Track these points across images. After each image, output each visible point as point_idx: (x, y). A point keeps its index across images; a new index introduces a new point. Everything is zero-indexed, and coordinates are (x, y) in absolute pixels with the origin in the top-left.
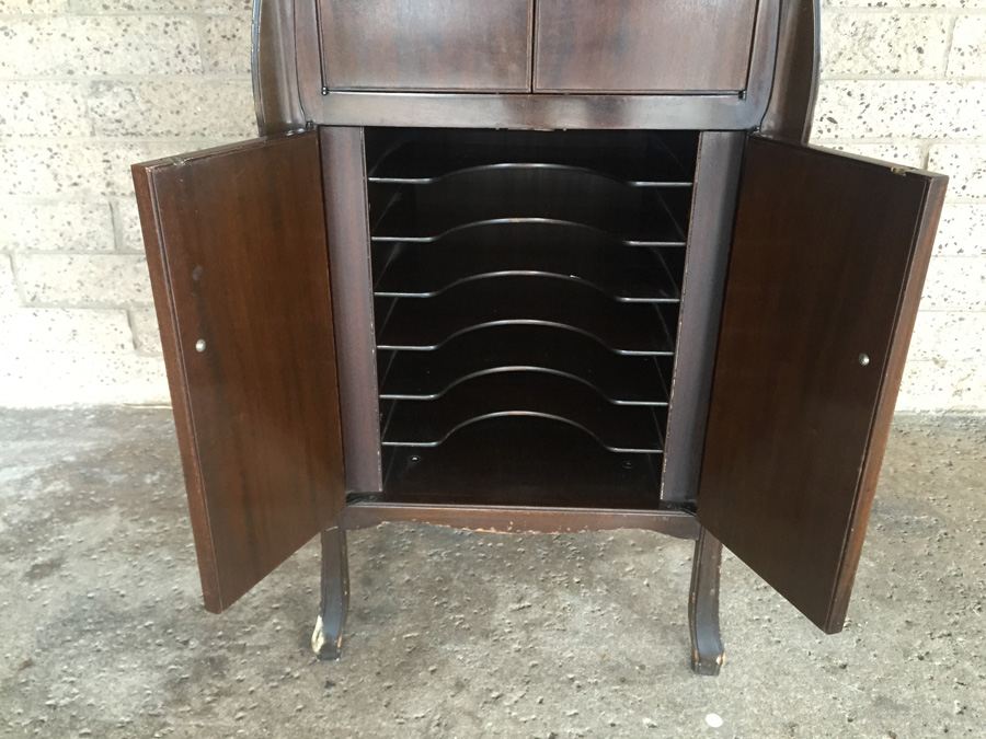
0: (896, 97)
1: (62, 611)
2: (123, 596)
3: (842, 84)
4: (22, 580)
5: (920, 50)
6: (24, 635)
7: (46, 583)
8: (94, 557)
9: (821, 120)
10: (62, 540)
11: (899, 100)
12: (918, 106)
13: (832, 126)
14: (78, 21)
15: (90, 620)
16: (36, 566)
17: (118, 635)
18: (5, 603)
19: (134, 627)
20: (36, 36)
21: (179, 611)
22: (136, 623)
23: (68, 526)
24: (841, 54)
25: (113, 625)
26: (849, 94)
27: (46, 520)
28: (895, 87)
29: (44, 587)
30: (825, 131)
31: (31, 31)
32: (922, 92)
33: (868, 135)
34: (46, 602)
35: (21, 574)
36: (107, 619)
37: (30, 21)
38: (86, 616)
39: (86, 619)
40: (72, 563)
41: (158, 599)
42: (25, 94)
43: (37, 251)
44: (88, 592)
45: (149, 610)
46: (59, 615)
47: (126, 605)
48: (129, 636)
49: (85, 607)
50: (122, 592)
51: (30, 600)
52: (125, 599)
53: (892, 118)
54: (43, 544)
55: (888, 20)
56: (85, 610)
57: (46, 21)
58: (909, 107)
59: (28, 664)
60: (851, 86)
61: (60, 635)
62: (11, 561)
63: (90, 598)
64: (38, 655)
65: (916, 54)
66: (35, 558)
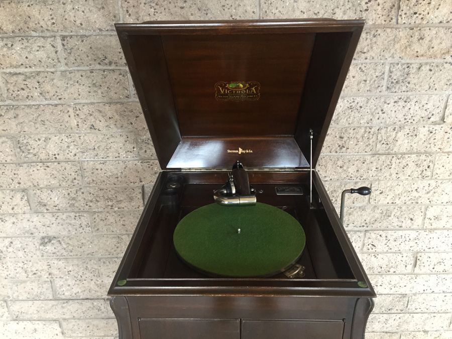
0: (402, 236)
3: (377, 232)
5: (412, 219)
9: (369, 245)
11: (403, 237)
12: (412, 239)
13: (373, 247)
14: (35, 215)
20: (16, 221)
24: (376, 220)
26: (380, 236)
28: (400, 233)
30: (370, 249)
31: (14, 220)
32: (413, 234)
33: (390, 251)
37: (13, 215)
42: (11, 243)
43: (18, 300)
53: (400, 244)
55: (396, 208)
57: (20, 215)
58: (408, 239)
60: (381, 233)
65: (410, 221)
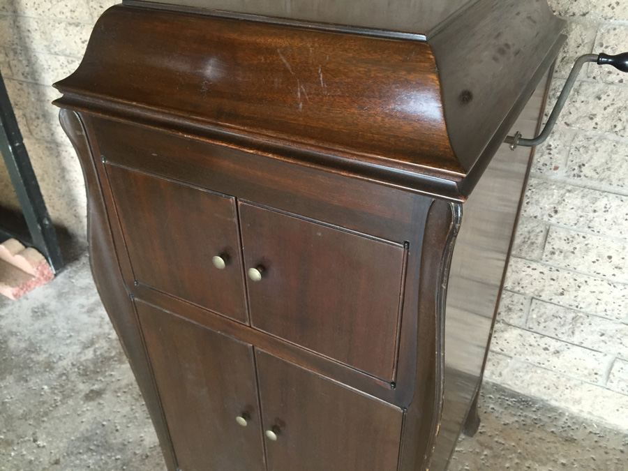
1: (87, 430)
2: (117, 430)
4: (81, 399)
6: (65, 440)
7: (90, 405)
8: (119, 394)
10: (111, 375)
15: (95, 442)
16: (92, 391)
17: (102, 459)
18: (68, 413)
19: (110, 457)
21: (135, 454)
22: (113, 454)
23: (118, 366)
25: (102, 451)
27: (112, 358)
29: (89, 408)
34: (84, 420)
35: (83, 394)
36: (103, 446)
38: (95, 438)
39: (94, 441)
40: (108, 396)
41: (131, 440)
44: (104, 420)
45: (123, 447)
46: (85, 432)
47: (115, 439)
48: (106, 463)
49: (98, 432)
50: (118, 428)
51: (79, 415)
52: (117, 434)
54: (102, 375)
56: (97, 434)
59: (57, 462)
61: (78, 447)
62: (84, 382)
63: (103, 425)
64: (64, 457)
66: (94, 385)
